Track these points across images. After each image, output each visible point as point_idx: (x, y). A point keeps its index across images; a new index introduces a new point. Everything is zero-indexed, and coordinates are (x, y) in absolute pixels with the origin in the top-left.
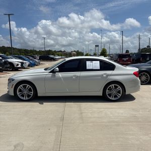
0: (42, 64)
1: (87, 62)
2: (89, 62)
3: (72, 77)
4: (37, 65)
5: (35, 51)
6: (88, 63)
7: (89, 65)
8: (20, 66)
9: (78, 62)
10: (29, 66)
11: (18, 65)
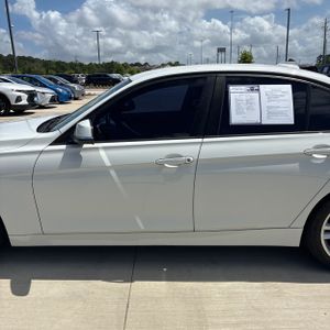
0: (89, 95)
1: (232, 88)
2: (244, 88)
3: (160, 165)
4: (76, 99)
5: (81, 65)
6: (237, 94)
7: (244, 104)
8: (24, 102)
9: (184, 89)
10: (53, 100)
11: (19, 99)
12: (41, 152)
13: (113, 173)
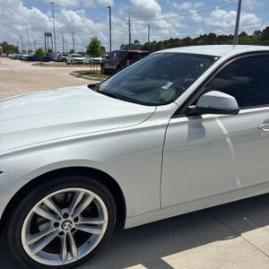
12: (167, 126)
13: (228, 140)
